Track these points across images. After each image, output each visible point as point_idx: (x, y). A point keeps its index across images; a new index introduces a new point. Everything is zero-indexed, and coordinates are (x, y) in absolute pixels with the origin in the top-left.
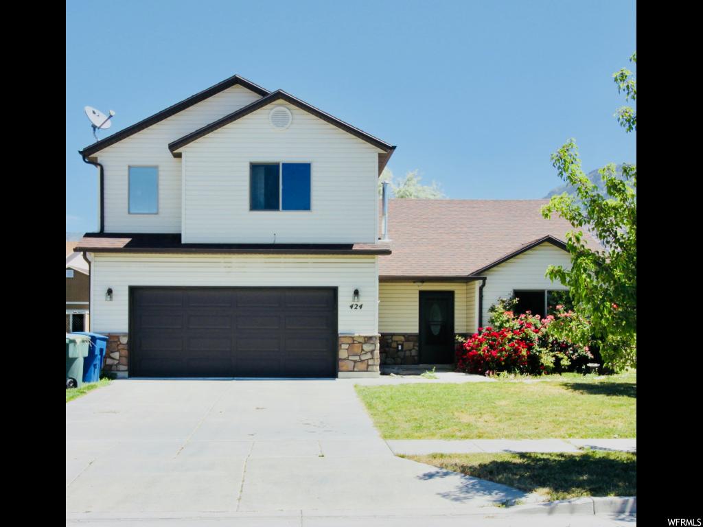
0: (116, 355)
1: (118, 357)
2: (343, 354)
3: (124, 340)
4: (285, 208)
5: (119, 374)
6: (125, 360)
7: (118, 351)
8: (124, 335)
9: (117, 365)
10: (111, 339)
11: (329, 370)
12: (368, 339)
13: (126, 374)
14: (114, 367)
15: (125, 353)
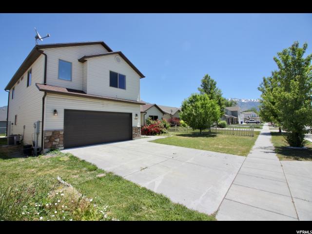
0: (58, 140)
1: (59, 141)
2: (134, 133)
3: (62, 133)
4: (120, 88)
5: (60, 148)
6: (62, 142)
7: (59, 138)
8: (62, 130)
9: (58, 145)
10: (55, 133)
11: (130, 138)
12: (139, 128)
13: (63, 148)
14: (57, 146)
15: (62, 139)
